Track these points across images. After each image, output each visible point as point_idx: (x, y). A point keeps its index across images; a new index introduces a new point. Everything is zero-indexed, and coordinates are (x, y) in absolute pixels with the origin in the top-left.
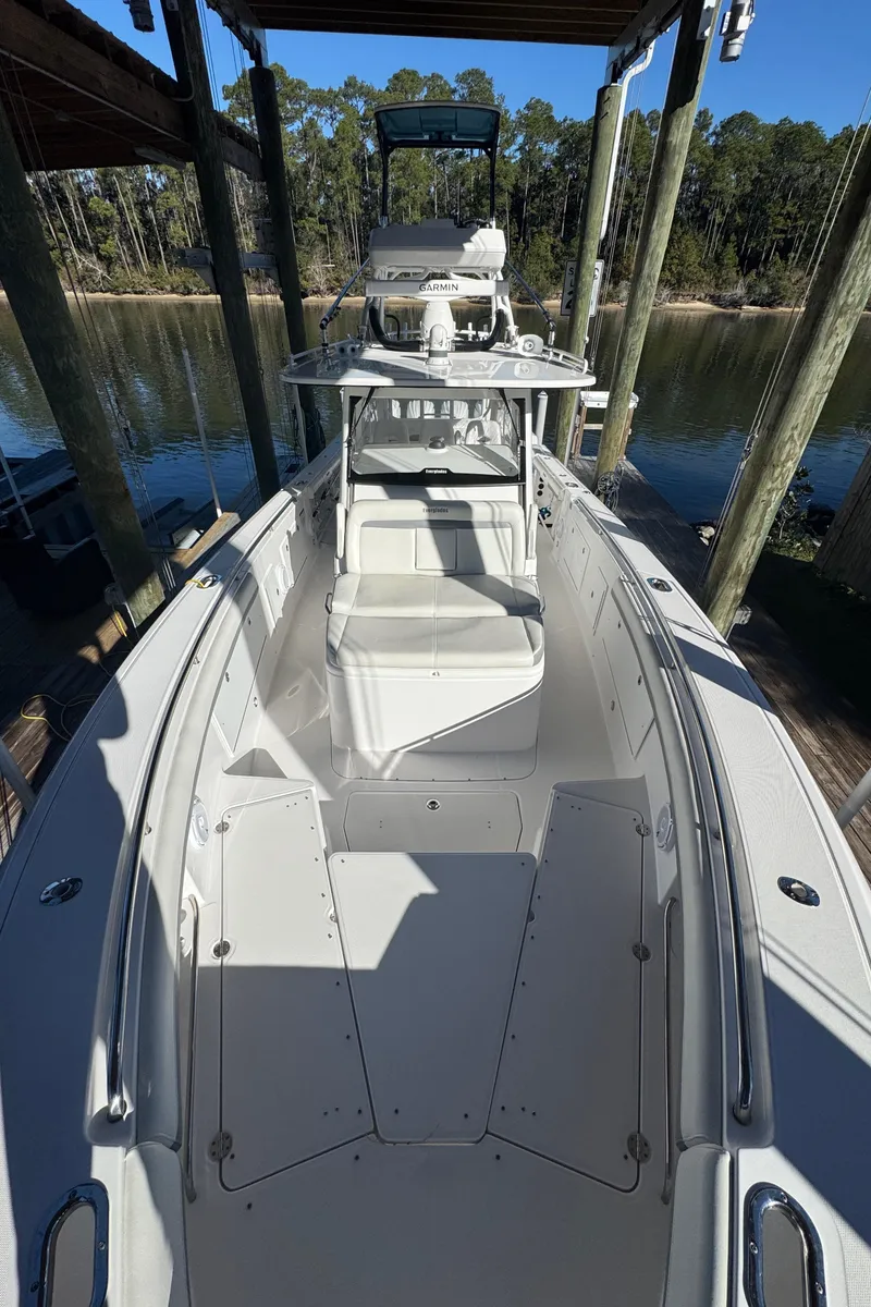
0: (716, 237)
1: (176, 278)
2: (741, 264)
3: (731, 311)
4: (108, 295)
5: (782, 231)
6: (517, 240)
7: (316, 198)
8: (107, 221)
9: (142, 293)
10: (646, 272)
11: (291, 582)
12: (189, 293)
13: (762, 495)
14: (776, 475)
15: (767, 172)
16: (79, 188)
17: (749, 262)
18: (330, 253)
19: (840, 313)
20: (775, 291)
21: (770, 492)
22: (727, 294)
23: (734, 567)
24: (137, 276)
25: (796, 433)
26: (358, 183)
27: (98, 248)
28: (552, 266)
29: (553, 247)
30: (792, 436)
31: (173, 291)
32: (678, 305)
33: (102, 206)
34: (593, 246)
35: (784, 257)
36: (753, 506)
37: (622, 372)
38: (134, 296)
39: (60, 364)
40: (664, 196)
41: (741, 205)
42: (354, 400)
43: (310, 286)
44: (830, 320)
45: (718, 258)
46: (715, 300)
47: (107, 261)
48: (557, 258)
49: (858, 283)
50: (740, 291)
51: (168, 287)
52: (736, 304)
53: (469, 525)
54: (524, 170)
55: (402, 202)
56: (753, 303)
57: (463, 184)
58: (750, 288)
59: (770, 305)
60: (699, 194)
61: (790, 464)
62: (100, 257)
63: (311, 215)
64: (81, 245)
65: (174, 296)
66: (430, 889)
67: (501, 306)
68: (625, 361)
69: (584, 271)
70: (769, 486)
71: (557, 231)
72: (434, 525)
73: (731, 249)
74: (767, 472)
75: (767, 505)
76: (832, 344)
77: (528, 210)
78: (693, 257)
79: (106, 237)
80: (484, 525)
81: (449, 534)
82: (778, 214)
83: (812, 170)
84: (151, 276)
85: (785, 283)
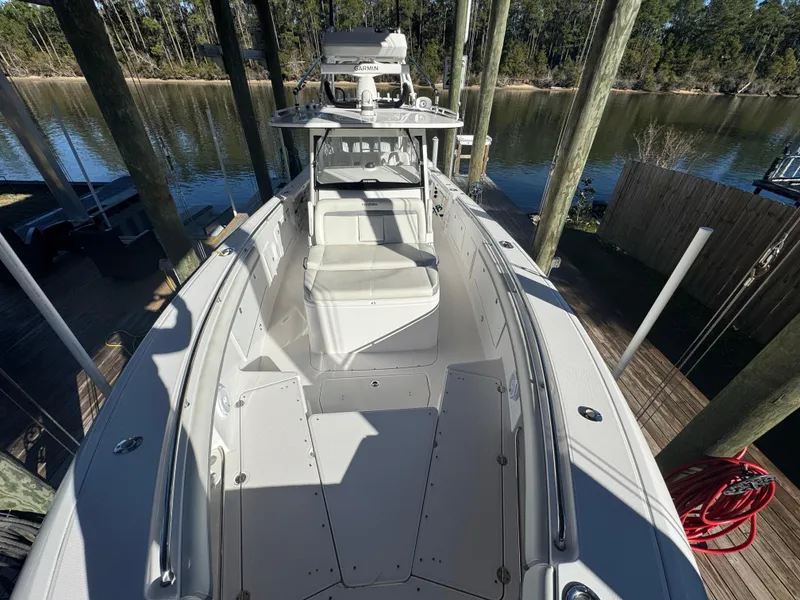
0: (534, 46)
1: (203, 70)
2: (549, 62)
3: (545, 90)
4: (158, 80)
5: (572, 43)
6: (417, 47)
7: (292, 20)
8: (155, 33)
9: (181, 78)
10: (491, 61)
11: (282, 254)
12: (212, 78)
13: (563, 189)
14: (571, 176)
15: (561, 8)
16: (136, 11)
17: (554, 61)
18: (301, 54)
19: (602, 80)
20: (569, 79)
21: (568, 187)
22: (542, 80)
23: (550, 233)
24: (177, 68)
25: (581, 152)
26: (317, 11)
27: (150, 50)
28: (439, 62)
29: (439, 52)
30: (578, 154)
31: (201, 77)
32: (513, 86)
33: (152, 23)
34: (460, 47)
35: (574, 58)
36: (558, 196)
37: (481, 121)
38: (175, 81)
39: (120, 113)
40: (500, 15)
41: (548, 27)
42: (317, 138)
43: (290, 75)
44: (596, 84)
45: (536, 59)
46: (535, 83)
47: (157, 58)
48: (442, 58)
49: (611, 62)
50: (549, 78)
51: (198, 75)
52: (547, 85)
53: (391, 213)
54: (419, 4)
55: (346, 23)
56: (558, 85)
57: (382, 13)
58: (555, 76)
59: (567, 86)
60: (523, 21)
61: (578, 171)
62: (151, 55)
63: (289, 30)
64: (138, 47)
65: (202, 80)
66: (373, 432)
67: (406, 81)
68: (482, 115)
69: (456, 62)
70: (567, 184)
71: (441, 41)
72: (369, 213)
73: (543, 53)
74: (566, 175)
75: (567, 195)
76: (598, 98)
77: (423, 29)
78: (521, 58)
79: (155, 43)
80: (400, 213)
81: (379, 219)
82: (569, 33)
83: (587, 7)
84: (186, 68)
85: (574, 73)
